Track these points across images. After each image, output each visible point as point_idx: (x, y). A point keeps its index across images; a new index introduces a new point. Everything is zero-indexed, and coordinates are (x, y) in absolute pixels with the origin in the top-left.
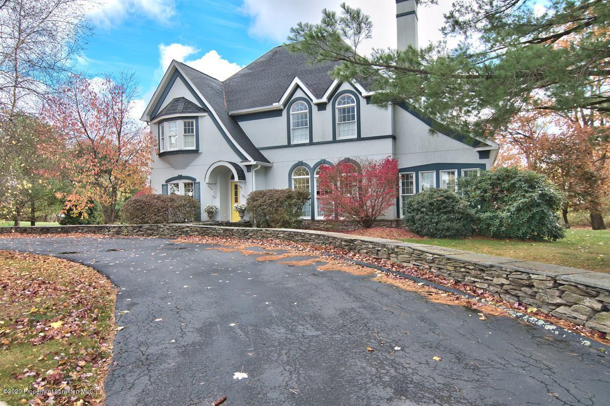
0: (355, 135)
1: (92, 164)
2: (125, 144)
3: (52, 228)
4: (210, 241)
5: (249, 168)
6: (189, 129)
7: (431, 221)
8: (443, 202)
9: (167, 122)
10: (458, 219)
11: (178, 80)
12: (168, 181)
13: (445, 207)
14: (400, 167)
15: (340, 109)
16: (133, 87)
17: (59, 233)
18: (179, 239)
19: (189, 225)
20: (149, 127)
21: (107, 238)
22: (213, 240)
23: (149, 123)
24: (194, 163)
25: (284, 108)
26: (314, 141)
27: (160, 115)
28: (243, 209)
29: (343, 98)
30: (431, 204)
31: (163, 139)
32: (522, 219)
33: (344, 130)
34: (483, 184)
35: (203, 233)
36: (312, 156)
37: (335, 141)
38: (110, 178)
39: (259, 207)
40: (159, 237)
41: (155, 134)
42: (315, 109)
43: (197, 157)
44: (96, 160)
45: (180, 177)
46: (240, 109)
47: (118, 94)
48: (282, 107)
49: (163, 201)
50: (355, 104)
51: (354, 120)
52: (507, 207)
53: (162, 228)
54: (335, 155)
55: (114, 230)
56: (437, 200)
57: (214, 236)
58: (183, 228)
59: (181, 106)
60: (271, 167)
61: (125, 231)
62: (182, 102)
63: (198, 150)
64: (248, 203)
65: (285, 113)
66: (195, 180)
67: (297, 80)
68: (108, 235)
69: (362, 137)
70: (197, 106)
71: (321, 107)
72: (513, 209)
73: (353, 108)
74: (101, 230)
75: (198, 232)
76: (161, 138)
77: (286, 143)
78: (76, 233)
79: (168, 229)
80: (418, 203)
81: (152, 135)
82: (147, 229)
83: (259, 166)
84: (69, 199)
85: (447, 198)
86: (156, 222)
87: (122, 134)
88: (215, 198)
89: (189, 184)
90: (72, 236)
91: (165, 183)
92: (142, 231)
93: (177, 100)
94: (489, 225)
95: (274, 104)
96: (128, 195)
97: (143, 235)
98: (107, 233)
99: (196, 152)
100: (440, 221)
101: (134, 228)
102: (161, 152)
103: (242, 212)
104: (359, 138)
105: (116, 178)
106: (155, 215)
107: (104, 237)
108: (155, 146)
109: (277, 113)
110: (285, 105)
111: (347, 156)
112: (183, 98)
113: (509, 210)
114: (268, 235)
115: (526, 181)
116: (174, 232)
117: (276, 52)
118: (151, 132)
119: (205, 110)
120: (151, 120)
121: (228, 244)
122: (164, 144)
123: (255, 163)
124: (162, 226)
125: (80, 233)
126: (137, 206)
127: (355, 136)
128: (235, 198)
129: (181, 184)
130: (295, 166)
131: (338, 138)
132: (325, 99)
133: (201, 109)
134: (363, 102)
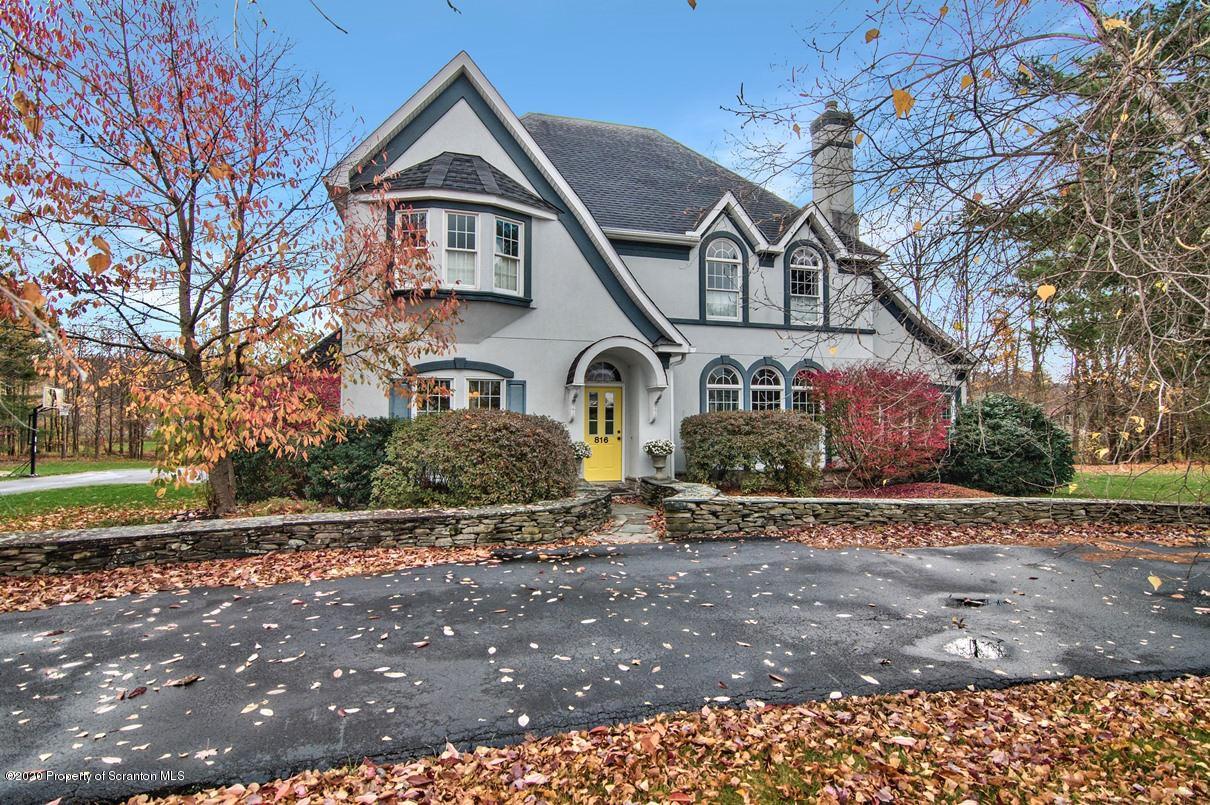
0: (819, 320)
5: (666, 359)
6: (508, 243)
9: (440, 210)
12: (410, 372)
24: (510, 331)
26: (752, 320)
29: (801, 254)
33: (799, 310)
36: (747, 349)
37: (788, 326)
42: (754, 261)
43: (520, 317)
45: (459, 365)
48: (698, 243)
50: (820, 268)
51: (817, 294)
54: (788, 351)
55: (481, 528)
62: (483, 169)
63: (528, 302)
65: (694, 254)
66: (511, 374)
67: (728, 199)
69: (832, 325)
70: (523, 189)
71: (767, 259)
73: (816, 273)
74: (411, 530)
75: (816, 516)
77: (696, 317)
89: (486, 384)
93: (461, 160)
95: (688, 233)
99: (524, 304)
104: (828, 328)
109: (680, 251)
111: (808, 356)
112: (481, 158)
119: (552, 204)
127: (821, 323)
128: (607, 423)
129: (460, 383)
130: (714, 363)
131: (793, 322)
132: (780, 248)
133: (539, 200)
134: (833, 268)
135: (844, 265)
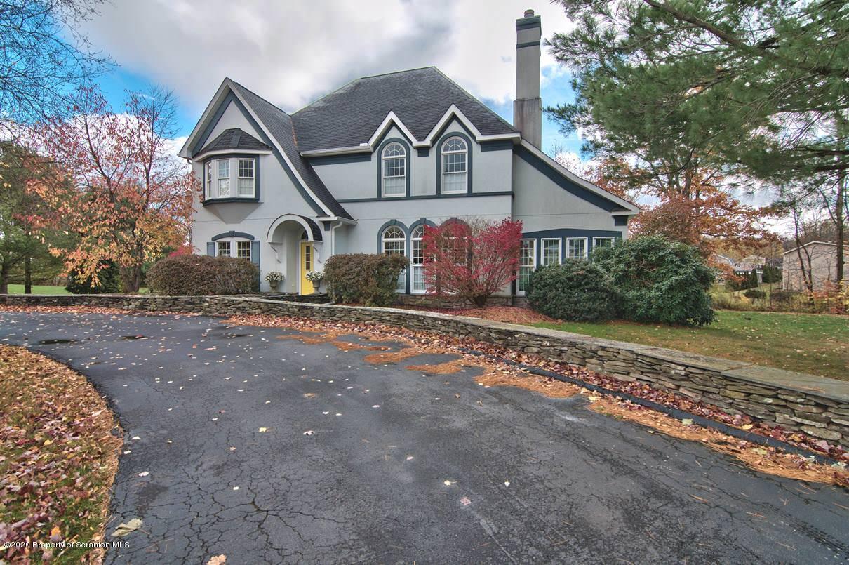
0: (465, 189)
1: (106, 210)
2: (156, 186)
3: (44, 298)
4: (280, 324)
5: (327, 225)
6: (246, 171)
7: (568, 300)
8: (585, 277)
9: (215, 161)
10: (603, 298)
11: (233, 106)
12: (215, 239)
13: (587, 284)
14: (523, 231)
15: (446, 156)
16: (169, 111)
17: (55, 305)
18: (233, 319)
19: (247, 299)
20: (190, 166)
21: (126, 314)
22: (283, 321)
23: (191, 161)
24: (252, 216)
25: (375, 150)
26: (412, 194)
27: (207, 150)
28: (320, 277)
29: (451, 143)
30: (570, 279)
31: (209, 182)
32: (675, 301)
33: (451, 184)
34: (625, 256)
35: (269, 311)
36: (409, 214)
37: (438, 196)
38: (133, 231)
39: (343, 276)
40: (203, 316)
41: (199, 175)
42: (414, 154)
43: (256, 208)
44: (112, 205)
45: (233, 234)
46: (315, 149)
47: (148, 120)
48: (372, 150)
49: (209, 264)
50: (467, 150)
51: (465, 170)
52: (656, 285)
53: (208, 302)
54: (438, 213)
55: (136, 303)
56: (578, 274)
57: (284, 315)
58: (239, 303)
59: (235, 140)
60: (355, 225)
61: (153, 305)
62: (237, 135)
63: (259, 200)
64: (327, 271)
65: (374, 157)
66: (253, 238)
67: (392, 116)
68: (127, 310)
69: (474, 192)
70: (258, 140)
71: (423, 151)
72: (664, 288)
73: (463, 155)
74: (117, 302)
75: (261, 309)
76: (206, 180)
77: (376, 196)
78: (80, 305)
79: (216, 304)
80: (552, 277)
81: (194, 176)
82: (186, 302)
83: (341, 223)
84: (71, 258)
85: (590, 271)
86: (198, 293)
87: (152, 173)
88: (280, 262)
89: (244, 243)
90: (73, 311)
91: (211, 241)
92: (177, 306)
93: (230, 132)
94: (636, 307)
95: (361, 145)
96: (159, 255)
97: (179, 311)
98: (126, 307)
99: (255, 201)
100: (580, 301)
101: (166, 301)
102: (206, 199)
103: (317, 281)
104: (470, 194)
105: (142, 231)
106: (198, 283)
107: (121, 313)
108: (198, 190)
109: (365, 156)
110: (375, 147)
111: (454, 215)
112: (239, 129)
113: (659, 289)
114: (367, 317)
115: (676, 254)
116: (225, 308)
117: (359, 84)
118: (193, 172)
119: (269, 146)
120: (193, 157)
121: (307, 329)
122: (212, 189)
123: (336, 218)
124: (207, 299)
125: (86, 305)
126: (172, 270)
127: (466, 191)
128: (307, 263)
129: (234, 243)
130: (386, 225)
131: (443, 192)
132: (427, 142)
133: (264, 145)
134: (476, 148)
135: (486, 146)
